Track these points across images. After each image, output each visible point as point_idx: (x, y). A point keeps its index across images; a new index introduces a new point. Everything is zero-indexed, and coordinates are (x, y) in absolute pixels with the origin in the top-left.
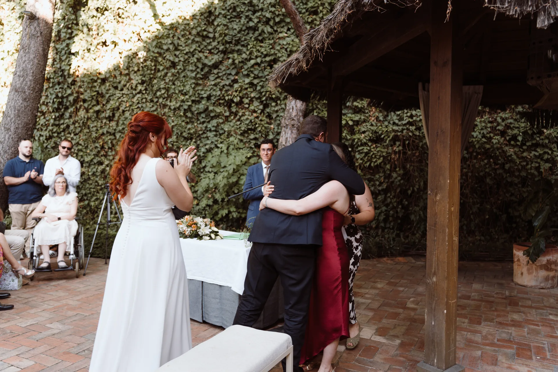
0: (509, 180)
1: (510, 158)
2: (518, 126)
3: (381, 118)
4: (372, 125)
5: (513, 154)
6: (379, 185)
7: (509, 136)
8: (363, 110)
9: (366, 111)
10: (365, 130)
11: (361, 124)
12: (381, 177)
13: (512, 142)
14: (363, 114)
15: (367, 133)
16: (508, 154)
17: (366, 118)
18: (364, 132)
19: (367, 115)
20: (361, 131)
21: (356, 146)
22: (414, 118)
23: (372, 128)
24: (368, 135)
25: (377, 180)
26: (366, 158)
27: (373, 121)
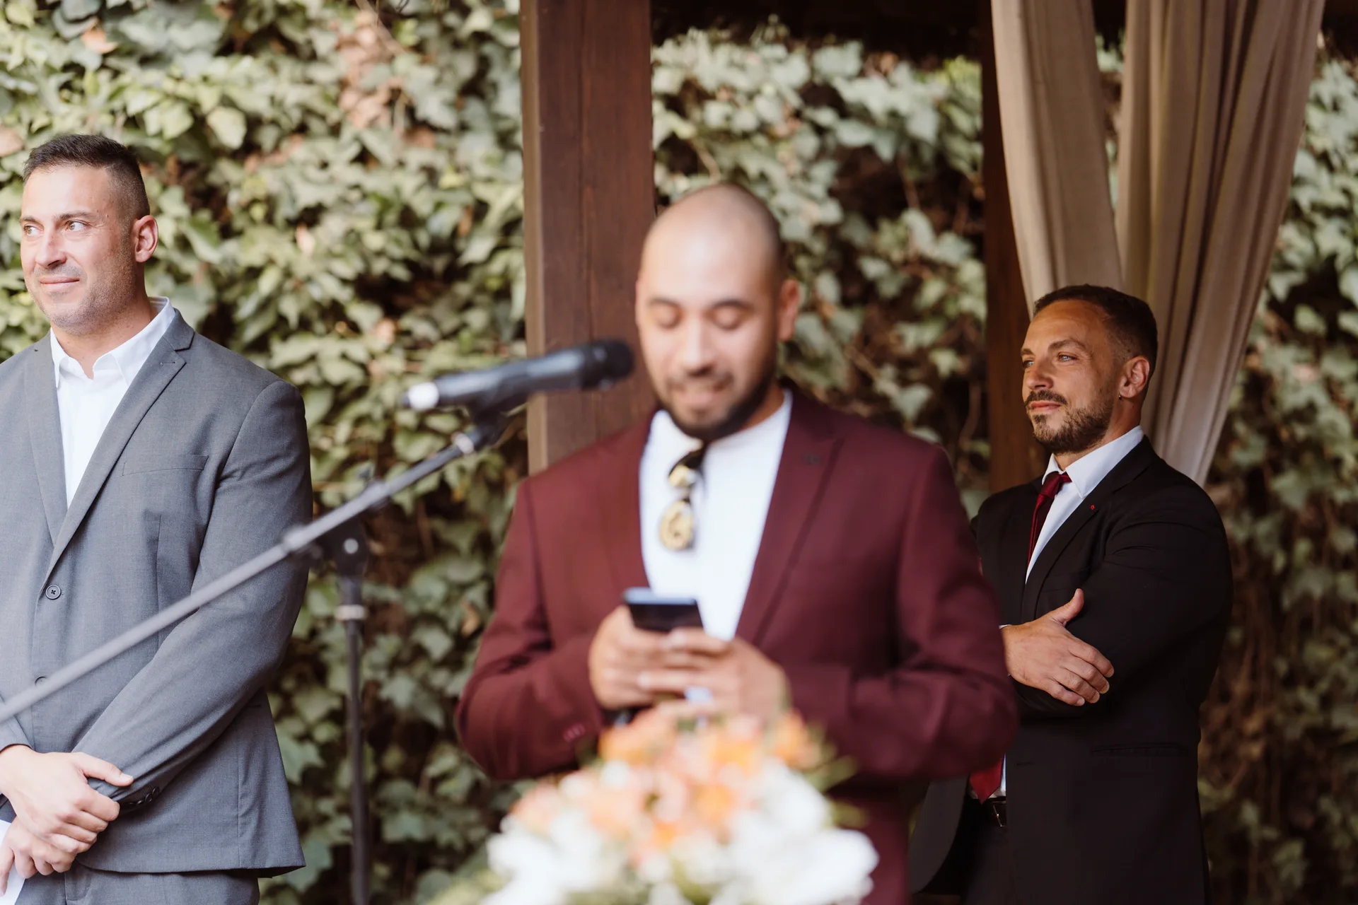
0: (1314, 583)
1: (1301, 431)
2: (1336, 199)
3: (434, 108)
4: (364, 157)
5: (1321, 398)
6: (453, 662)
7: (1286, 267)
8: (291, 30)
9: (323, 43)
10: (327, 195)
11: (276, 148)
12: (464, 587)
13: (1307, 319)
14: (288, 67)
15: (333, 226)
16: (1291, 400)
17: (319, 105)
18: (310, 217)
19: (321, 73)
20: (286, 211)
21: (251, 332)
22: (714, 114)
23: (375, 181)
24: (353, 238)
25: (432, 619)
26: (343, 430)
27: (372, 124)
